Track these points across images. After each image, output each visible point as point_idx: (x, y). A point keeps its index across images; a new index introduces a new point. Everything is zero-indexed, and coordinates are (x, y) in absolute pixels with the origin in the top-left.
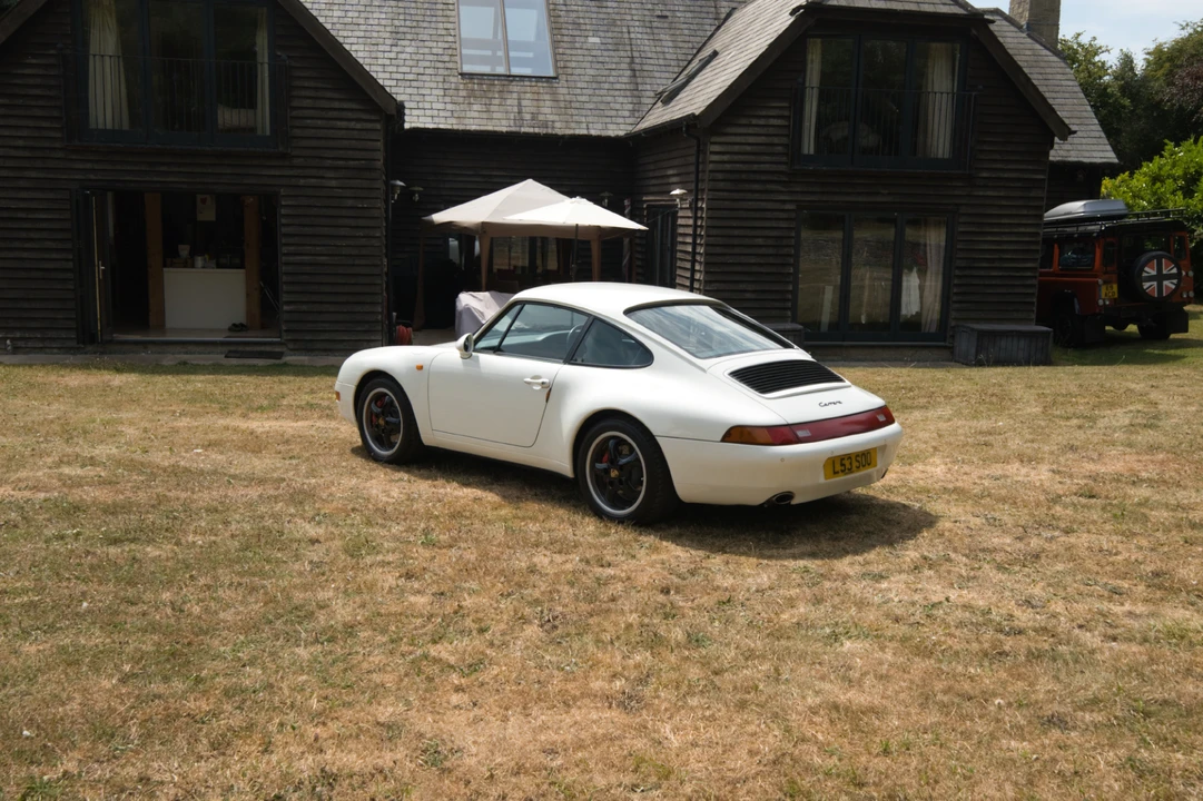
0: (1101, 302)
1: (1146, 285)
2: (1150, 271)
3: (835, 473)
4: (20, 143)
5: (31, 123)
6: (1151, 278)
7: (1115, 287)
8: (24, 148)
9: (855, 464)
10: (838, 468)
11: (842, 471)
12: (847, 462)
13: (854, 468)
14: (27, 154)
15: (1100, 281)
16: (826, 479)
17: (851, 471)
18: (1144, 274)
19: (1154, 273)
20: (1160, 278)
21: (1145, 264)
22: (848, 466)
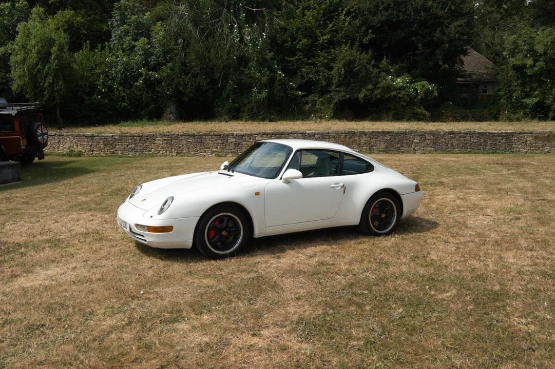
0: (22, 148)
1: (39, 138)
2: (39, 132)
6: (40, 135)
7: (25, 139)
15: (21, 138)
18: (38, 133)
19: (40, 132)
20: (43, 134)
21: (37, 129)
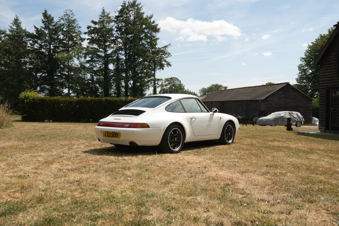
3: (106, 136)
4: (329, 76)
5: (331, 71)
8: (330, 77)
9: (111, 135)
10: (106, 135)
11: (107, 136)
12: (109, 134)
13: (111, 136)
14: (330, 79)
16: (103, 137)
17: (109, 137)
22: (109, 135)
